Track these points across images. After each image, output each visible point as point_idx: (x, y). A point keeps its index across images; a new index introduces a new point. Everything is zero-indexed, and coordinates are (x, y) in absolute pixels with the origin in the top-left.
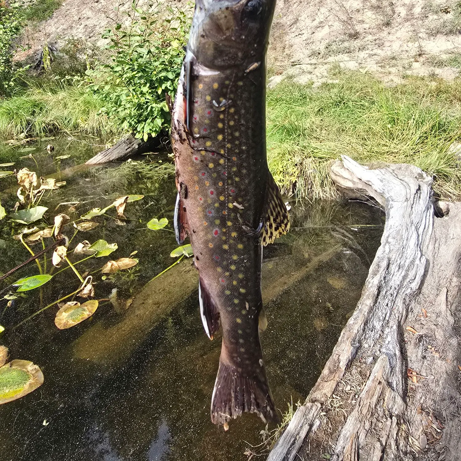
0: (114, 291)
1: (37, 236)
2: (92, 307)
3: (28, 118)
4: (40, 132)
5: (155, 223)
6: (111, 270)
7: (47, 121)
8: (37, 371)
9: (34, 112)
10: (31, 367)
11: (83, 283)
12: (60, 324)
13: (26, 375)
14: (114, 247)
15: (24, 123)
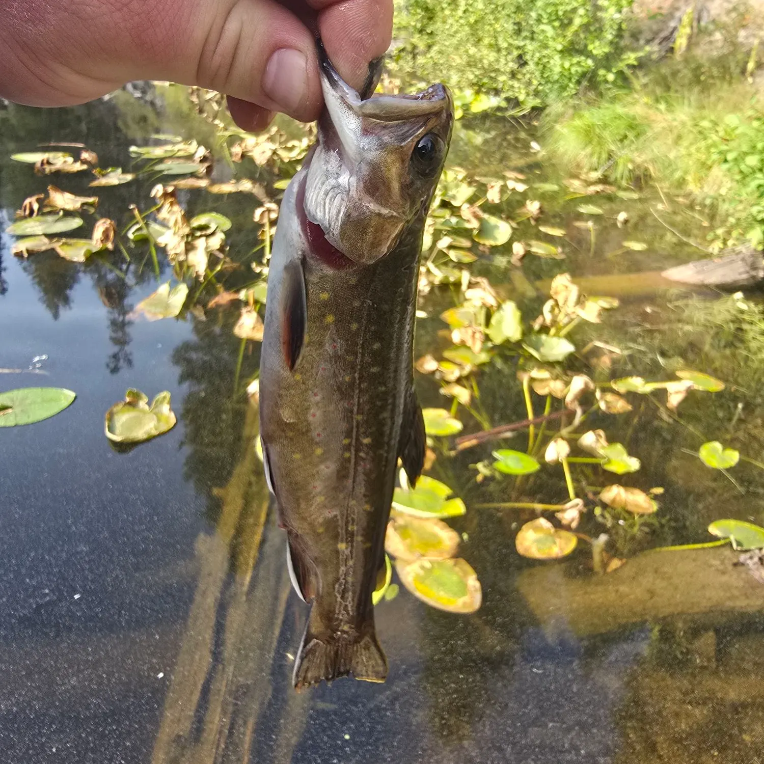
0: (603, 538)
1: (544, 388)
2: (566, 544)
3: (613, 148)
4: (622, 178)
5: (714, 450)
6: (614, 501)
7: (639, 160)
8: (476, 591)
9: (626, 137)
10: (473, 582)
11: (571, 500)
12: (521, 544)
13: (463, 589)
14: (634, 464)
15: (604, 156)
